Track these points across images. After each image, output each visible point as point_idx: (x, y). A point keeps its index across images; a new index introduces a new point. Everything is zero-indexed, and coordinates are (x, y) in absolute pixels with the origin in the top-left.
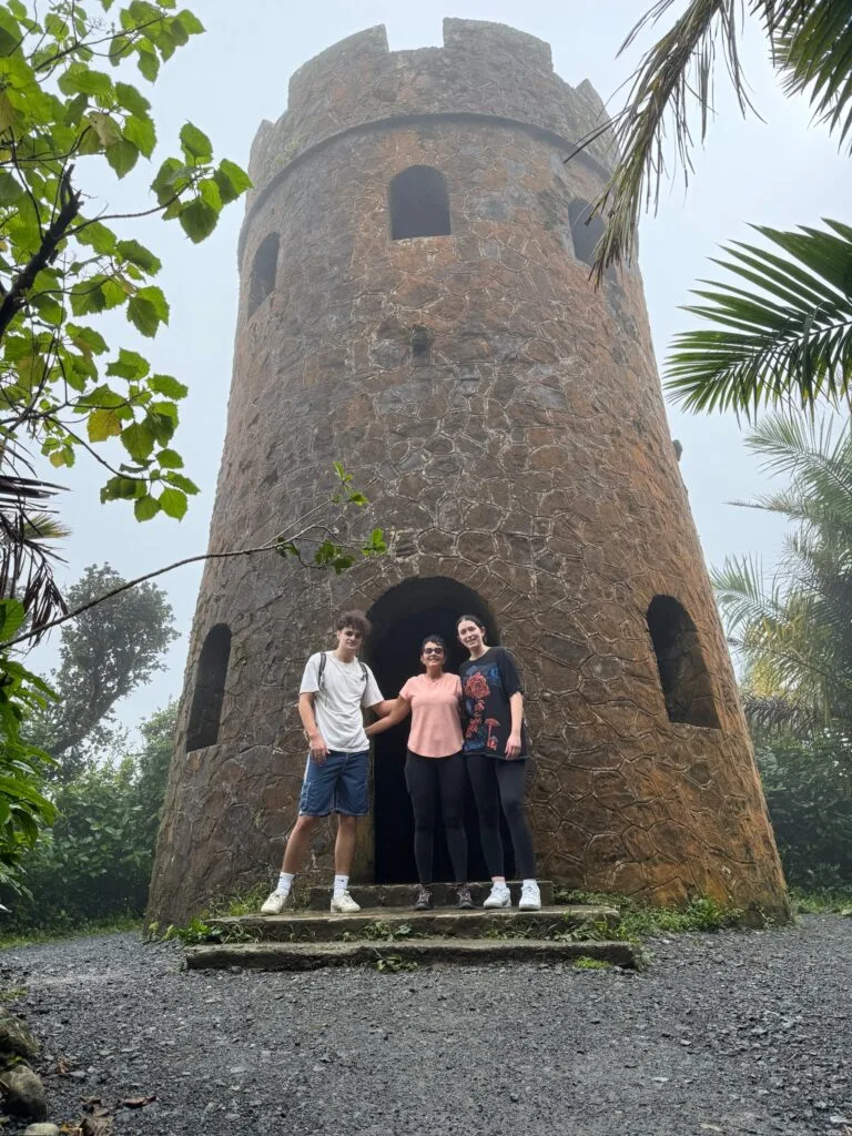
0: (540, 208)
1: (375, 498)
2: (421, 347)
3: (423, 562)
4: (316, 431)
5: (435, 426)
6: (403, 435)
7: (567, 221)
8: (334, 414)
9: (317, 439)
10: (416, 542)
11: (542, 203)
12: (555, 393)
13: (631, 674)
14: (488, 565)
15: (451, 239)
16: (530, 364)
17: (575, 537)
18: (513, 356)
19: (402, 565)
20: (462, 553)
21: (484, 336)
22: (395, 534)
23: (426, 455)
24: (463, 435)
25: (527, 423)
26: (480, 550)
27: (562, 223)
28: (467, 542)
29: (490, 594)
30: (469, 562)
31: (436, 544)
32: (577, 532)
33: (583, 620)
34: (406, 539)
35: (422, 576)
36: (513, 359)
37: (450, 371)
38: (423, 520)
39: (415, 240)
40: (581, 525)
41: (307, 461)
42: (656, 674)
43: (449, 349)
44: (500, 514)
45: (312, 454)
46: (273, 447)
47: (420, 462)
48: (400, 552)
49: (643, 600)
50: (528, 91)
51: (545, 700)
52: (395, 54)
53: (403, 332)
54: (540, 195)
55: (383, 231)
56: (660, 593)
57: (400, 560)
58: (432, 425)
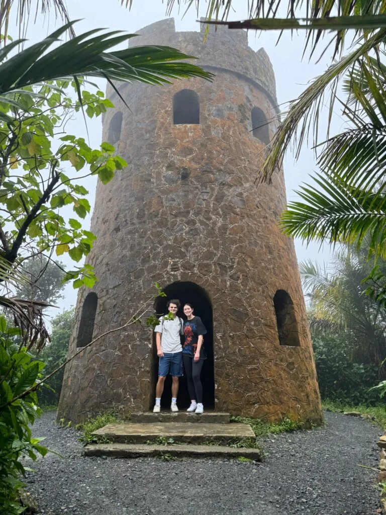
0: (239, 112)
1: (163, 244)
2: (185, 176)
3: (183, 275)
4: (138, 210)
5: (190, 213)
6: (176, 216)
7: (250, 118)
8: (146, 204)
9: (138, 214)
10: (180, 265)
11: (240, 110)
12: (241, 200)
13: (266, 325)
14: (209, 278)
15: (200, 126)
16: (231, 186)
17: (246, 266)
18: (224, 182)
19: (174, 275)
20: (199, 272)
21: (212, 172)
22: (171, 261)
23: (185, 226)
24: (201, 218)
25: (229, 213)
26: (206, 271)
27: (248, 119)
28: (201, 267)
29: (210, 290)
30: (202, 275)
31: (188, 267)
32: (247, 263)
33: (247, 302)
34: (175, 264)
35: (181, 281)
36: (224, 184)
37: (197, 188)
38: (183, 255)
39: (184, 125)
40: (249, 260)
41: (133, 224)
42: (276, 325)
43: (197, 178)
44: (215, 255)
45: (135, 221)
46: (118, 215)
47: (182, 229)
48: (173, 270)
49: (272, 293)
50: (236, 55)
51: (230, 336)
52: (178, 33)
53: (177, 168)
54: (239, 106)
55: (170, 119)
56: (279, 289)
57: (172, 273)
58: (188, 212)
